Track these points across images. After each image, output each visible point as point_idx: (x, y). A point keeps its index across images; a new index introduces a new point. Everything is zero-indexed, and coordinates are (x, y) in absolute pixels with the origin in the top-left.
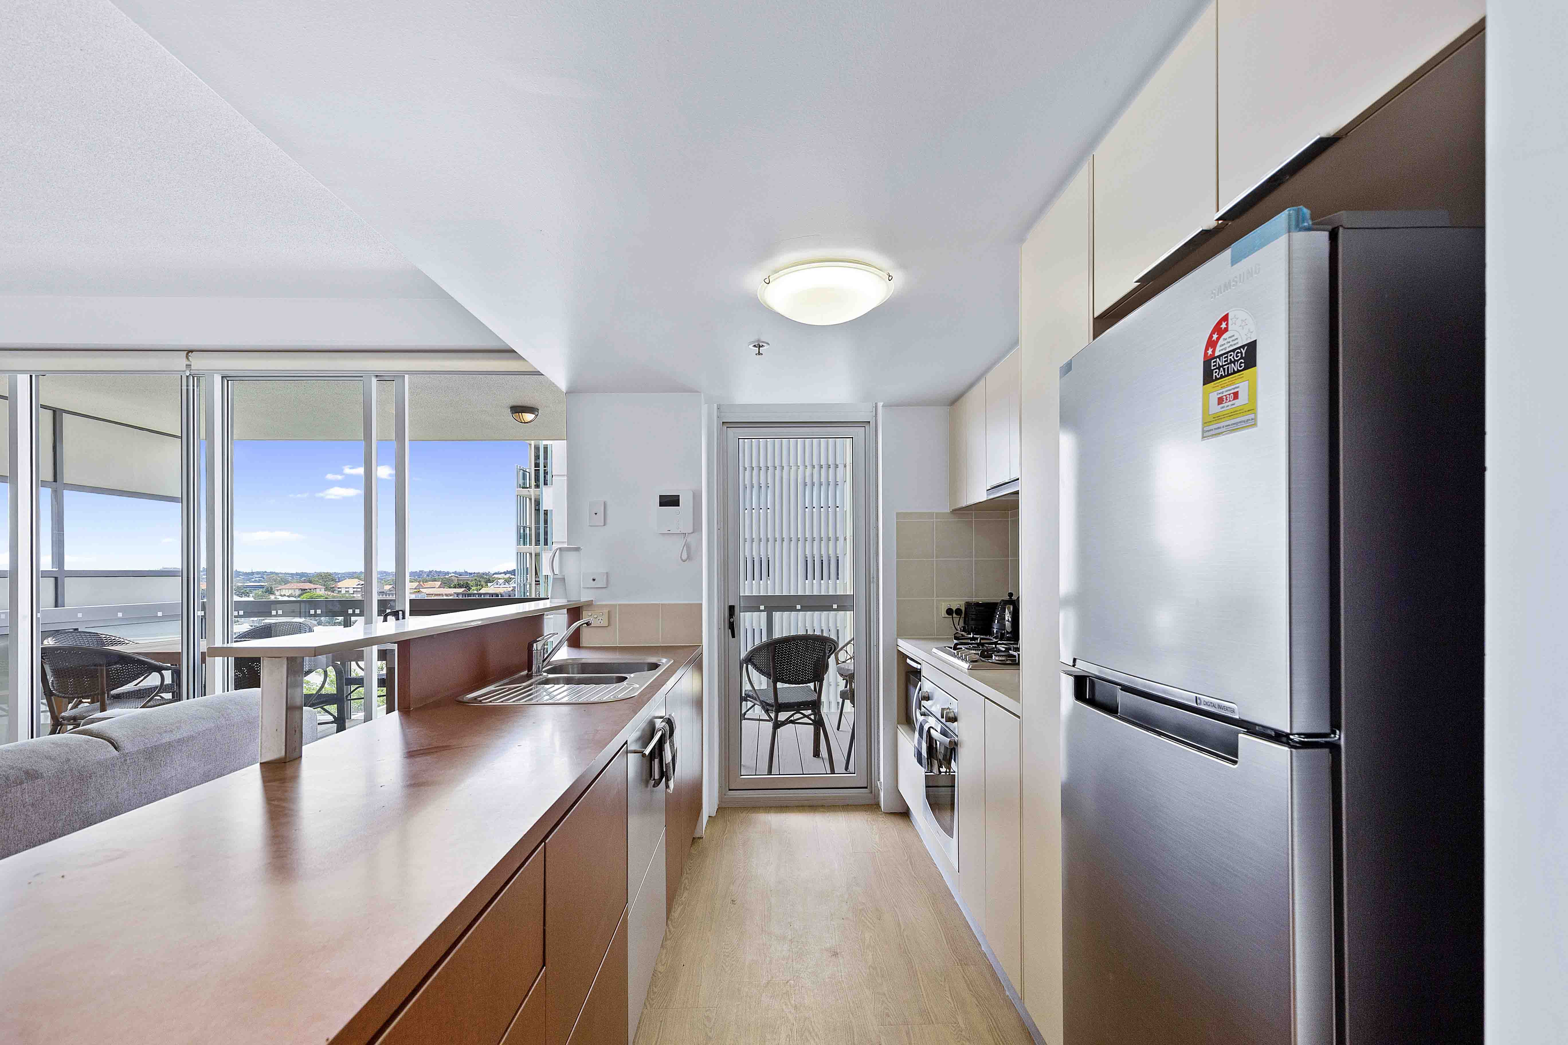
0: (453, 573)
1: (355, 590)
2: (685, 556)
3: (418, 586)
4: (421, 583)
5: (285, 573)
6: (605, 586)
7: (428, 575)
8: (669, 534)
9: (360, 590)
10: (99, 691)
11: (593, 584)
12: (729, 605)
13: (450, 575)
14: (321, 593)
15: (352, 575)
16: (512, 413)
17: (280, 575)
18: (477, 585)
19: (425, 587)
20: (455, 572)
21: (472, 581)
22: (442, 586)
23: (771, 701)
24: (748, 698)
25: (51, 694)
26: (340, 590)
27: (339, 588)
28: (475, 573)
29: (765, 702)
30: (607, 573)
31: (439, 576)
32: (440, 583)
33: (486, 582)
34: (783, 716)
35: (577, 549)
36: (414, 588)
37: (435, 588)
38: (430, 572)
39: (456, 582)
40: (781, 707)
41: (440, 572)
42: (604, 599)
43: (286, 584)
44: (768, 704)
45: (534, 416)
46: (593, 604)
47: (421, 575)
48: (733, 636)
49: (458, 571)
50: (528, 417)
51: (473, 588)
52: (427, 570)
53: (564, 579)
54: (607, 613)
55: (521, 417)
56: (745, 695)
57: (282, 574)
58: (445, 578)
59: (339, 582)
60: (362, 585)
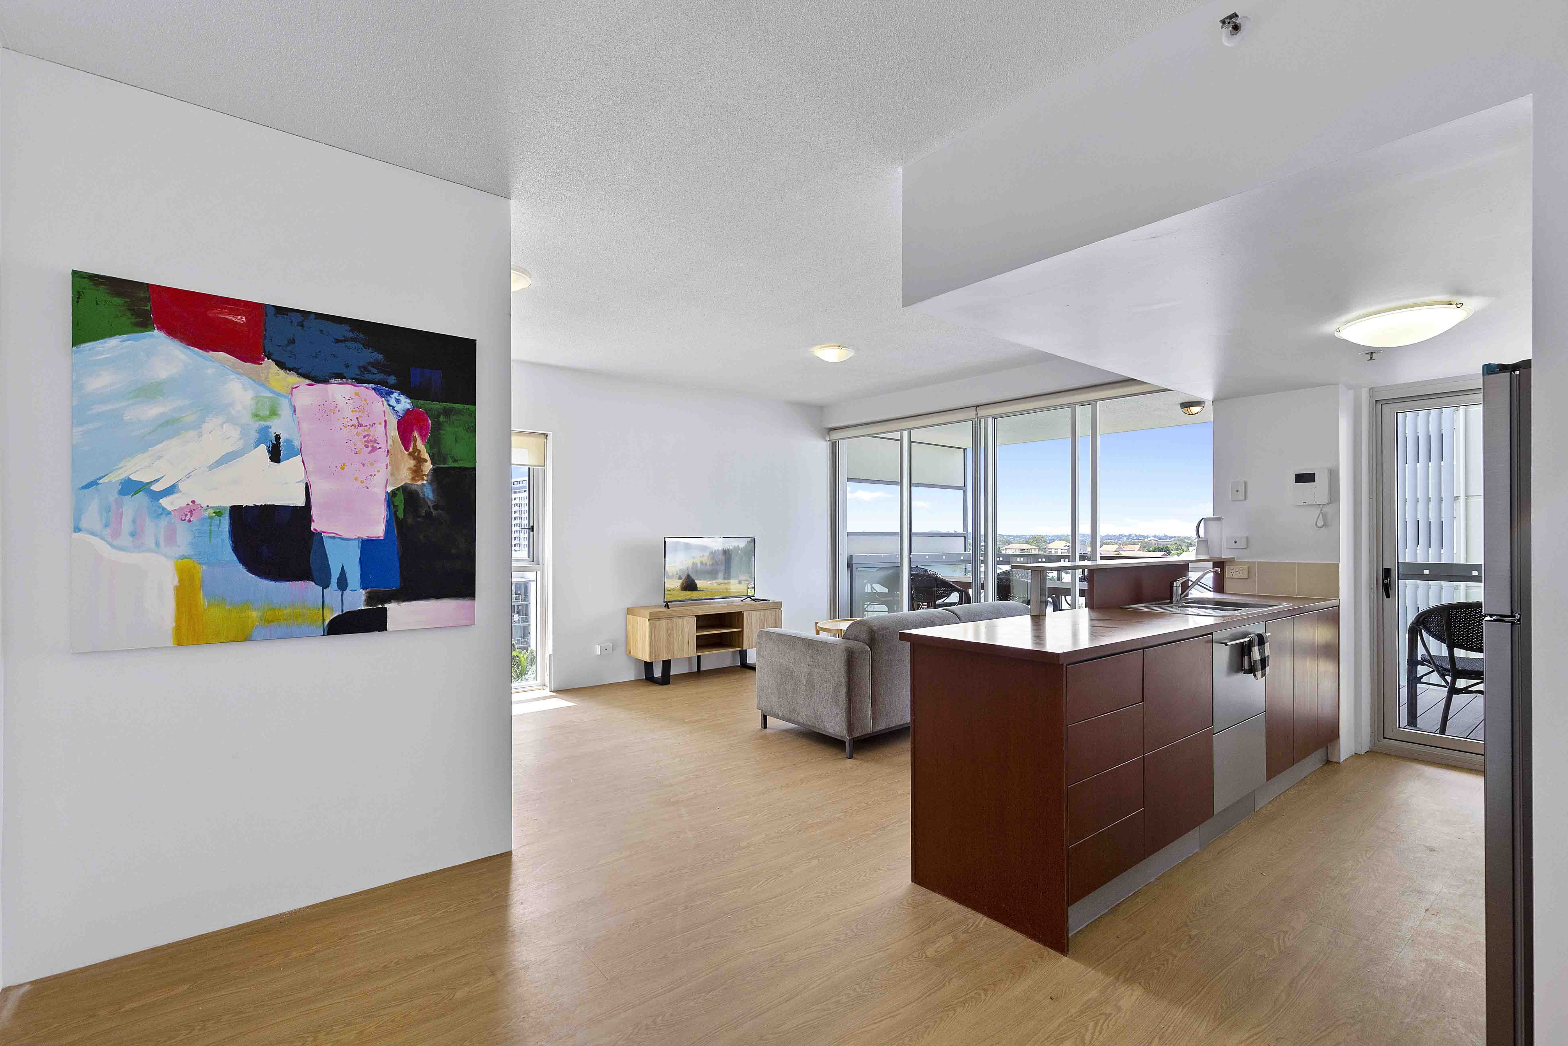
0: (1153, 536)
1: (1062, 551)
2: (1320, 523)
3: (1118, 548)
4: (1121, 546)
5: (1009, 536)
6: (1245, 547)
7: (1128, 539)
8: (1305, 505)
9: (1066, 551)
10: (933, 600)
11: (1235, 545)
12: (1384, 568)
13: (1149, 539)
14: (1035, 552)
15: (1060, 538)
16: (1182, 408)
17: (1005, 537)
18: (1177, 549)
19: (1125, 549)
20: (1155, 536)
21: (1172, 545)
22: (1141, 549)
23: (1448, 666)
24: (1425, 663)
25: (914, 600)
26: (1050, 550)
27: (1049, 549)
28: (1175, 537)
29: (1442, 667)
30: (1247, 537)
31: (1138, 539)
32: (1139, 546)
33: (1188, 547)
34: (1461, 683)
35: (1219, 519)
36: (1114, 550)
37: (1134, 551)
38: (1130, 535)
39: (1155, 546)
40: (1459, 674)
41: (1139, 536)
42: (1247, 557)
43: (1009, 544)
44: (1445, 669)
45: (1201, 407)
46: (1234, 560)
47: (1121, 538)
48: (1388, 596)
49: (1157, 534)
50: (1195, 409)
51: (1173, 552)
52: (1127, 533)
53: (1207, 541)
54: (1247, 568)
55: (1189, 411)
56: (1422, 659)
57: (1006, 536)
58: (1145, 541)
59: (1049, 543)
60: (1069, 546)
